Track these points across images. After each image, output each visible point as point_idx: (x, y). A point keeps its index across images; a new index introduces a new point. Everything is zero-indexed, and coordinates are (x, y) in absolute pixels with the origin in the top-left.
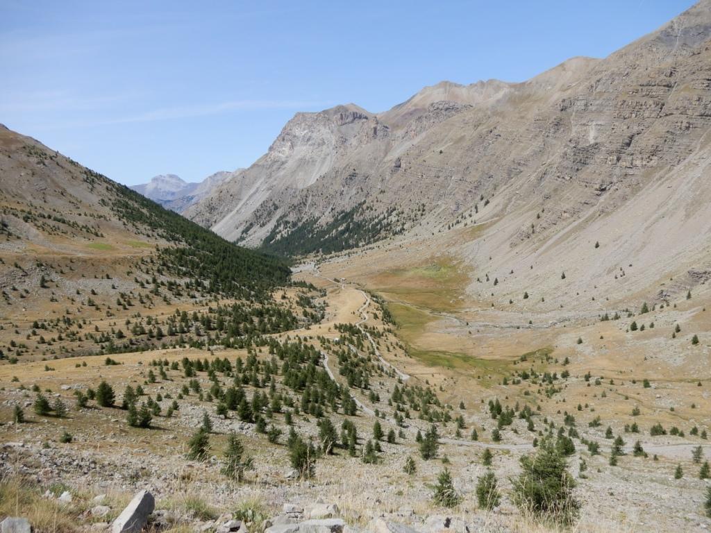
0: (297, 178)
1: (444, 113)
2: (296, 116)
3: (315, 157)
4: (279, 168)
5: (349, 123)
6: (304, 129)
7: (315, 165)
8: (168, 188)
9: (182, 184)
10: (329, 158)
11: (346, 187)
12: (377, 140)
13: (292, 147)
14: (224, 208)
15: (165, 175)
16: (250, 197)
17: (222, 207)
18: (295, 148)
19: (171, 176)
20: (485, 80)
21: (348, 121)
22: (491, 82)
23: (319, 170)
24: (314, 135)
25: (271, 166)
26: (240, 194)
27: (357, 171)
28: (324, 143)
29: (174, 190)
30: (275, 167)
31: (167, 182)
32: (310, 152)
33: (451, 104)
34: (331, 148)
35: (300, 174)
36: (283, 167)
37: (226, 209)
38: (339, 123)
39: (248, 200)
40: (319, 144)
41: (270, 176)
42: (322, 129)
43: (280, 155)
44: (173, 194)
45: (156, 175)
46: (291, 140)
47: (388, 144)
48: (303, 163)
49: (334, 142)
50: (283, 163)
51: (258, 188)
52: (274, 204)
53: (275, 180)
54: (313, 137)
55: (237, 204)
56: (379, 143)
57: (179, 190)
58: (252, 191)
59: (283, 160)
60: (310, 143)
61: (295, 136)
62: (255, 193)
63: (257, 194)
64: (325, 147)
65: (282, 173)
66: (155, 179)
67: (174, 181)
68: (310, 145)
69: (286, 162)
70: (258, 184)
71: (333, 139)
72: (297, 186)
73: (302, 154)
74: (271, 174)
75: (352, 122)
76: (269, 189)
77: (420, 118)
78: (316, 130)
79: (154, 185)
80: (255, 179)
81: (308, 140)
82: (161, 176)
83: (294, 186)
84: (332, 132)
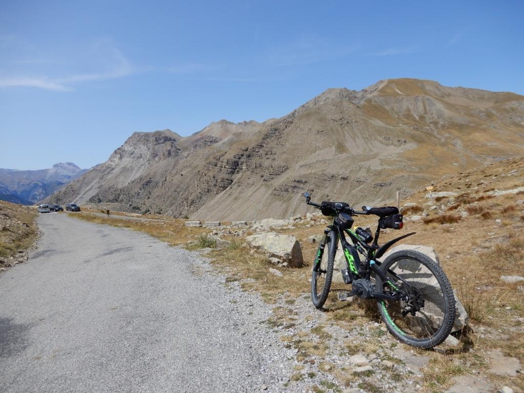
0: (119, 180)
1: (209, 144)
2: (134, 134)
3: (134, 166)
4: (109, 173)
5: (161, 143)
6: (131, 146)
7: (132, 172)
8: (65, 173)
9: (77, 170)
10: (143, 167)
11: (143, 190)
12: (170, 158)
13: (121, 158)
14: (67, 200)
15: (64, 163)
16: (85, 193)
17: (66, 199)
18: (123, 159)
19: (69, 164)
20: (247, 121)
21: (160, 142)
22: (251, 122)
23: (135, 175)
24: (136, 151)
25: (105, 171)
26: (80, 190)
27: (152, 180)
28: (141, 157)
29: (70, 174)
30: (106, 172)
31: (65, 168)
32: (131, 162)
33: (214, 139)
34: (146, 161)
35: (121, 177)
36: (112, 172)
37: (68, 200)
38: (155, 143)
39: (83, 195)
40: (138, 158)
41: (102, 178)
42: (142, 146)
43: (112, 163)
44: (69, 177)
45: (57, 162)
46: (120, 153)
47: (177, 161)
48: (125, 170)
49: (148, 156)
50: (113, 169)
51: (92, 186)
52: (99, 199)
53: (104, 181)
54: (135, 152)
55: (76, 197)
56: (171, 160)
57: (74, 174)
58: (88, 188)
59: (114, 167)
60: (132, 156)
61: (124, 151)
62: (89, 190)
63: (91, 191)
64: (142, 159)
65: (110, 176)
66: (56, 166)
67: (71, 167)
68: (132, 158)
69: (115, 168)
70: (92, 184)
71: (148, 154)
72: (117, 186)
73: (126, 164)
74: (103, 176)
75: (164, 142)
76: (99, 187)
77: (196, 146)
78: (138, 147)
79: (55, 170)
80: (92, 180)
81: (132, 154)
82: (61, 163)
83: (115, 186)
84: (149, 149)
